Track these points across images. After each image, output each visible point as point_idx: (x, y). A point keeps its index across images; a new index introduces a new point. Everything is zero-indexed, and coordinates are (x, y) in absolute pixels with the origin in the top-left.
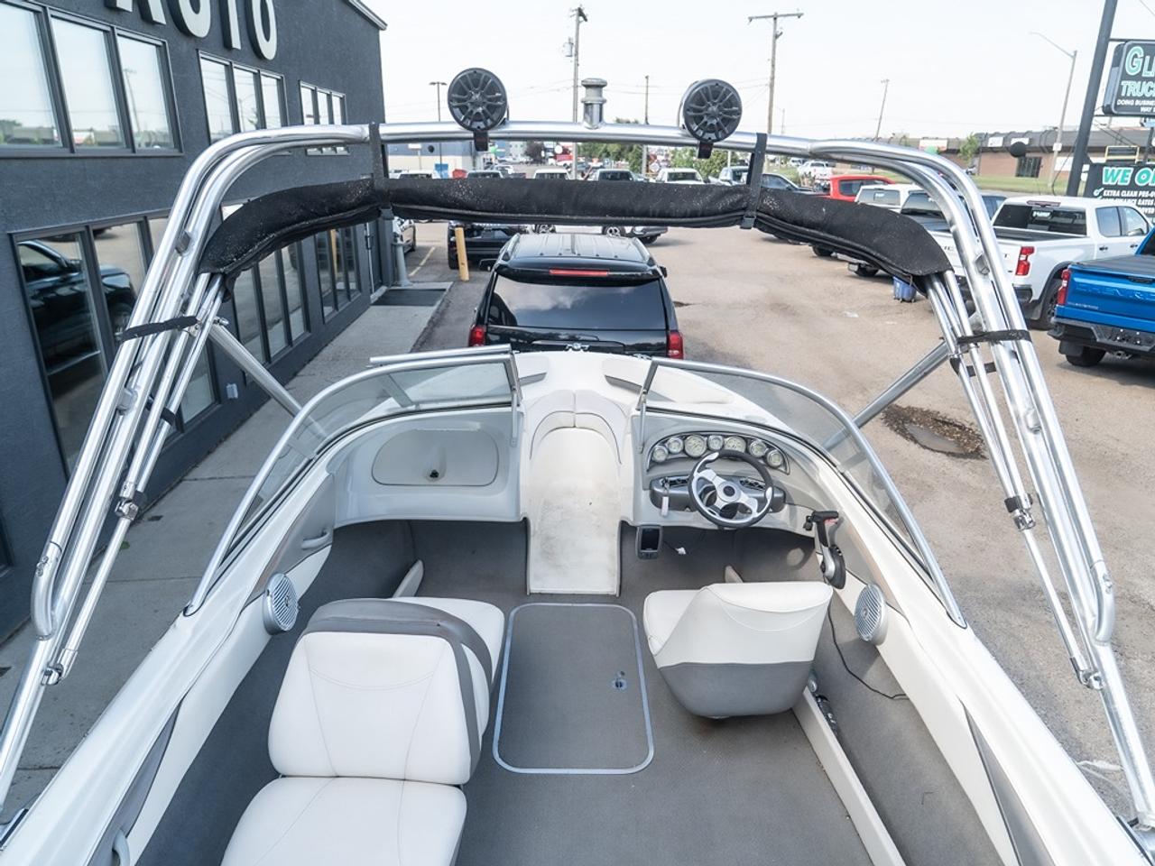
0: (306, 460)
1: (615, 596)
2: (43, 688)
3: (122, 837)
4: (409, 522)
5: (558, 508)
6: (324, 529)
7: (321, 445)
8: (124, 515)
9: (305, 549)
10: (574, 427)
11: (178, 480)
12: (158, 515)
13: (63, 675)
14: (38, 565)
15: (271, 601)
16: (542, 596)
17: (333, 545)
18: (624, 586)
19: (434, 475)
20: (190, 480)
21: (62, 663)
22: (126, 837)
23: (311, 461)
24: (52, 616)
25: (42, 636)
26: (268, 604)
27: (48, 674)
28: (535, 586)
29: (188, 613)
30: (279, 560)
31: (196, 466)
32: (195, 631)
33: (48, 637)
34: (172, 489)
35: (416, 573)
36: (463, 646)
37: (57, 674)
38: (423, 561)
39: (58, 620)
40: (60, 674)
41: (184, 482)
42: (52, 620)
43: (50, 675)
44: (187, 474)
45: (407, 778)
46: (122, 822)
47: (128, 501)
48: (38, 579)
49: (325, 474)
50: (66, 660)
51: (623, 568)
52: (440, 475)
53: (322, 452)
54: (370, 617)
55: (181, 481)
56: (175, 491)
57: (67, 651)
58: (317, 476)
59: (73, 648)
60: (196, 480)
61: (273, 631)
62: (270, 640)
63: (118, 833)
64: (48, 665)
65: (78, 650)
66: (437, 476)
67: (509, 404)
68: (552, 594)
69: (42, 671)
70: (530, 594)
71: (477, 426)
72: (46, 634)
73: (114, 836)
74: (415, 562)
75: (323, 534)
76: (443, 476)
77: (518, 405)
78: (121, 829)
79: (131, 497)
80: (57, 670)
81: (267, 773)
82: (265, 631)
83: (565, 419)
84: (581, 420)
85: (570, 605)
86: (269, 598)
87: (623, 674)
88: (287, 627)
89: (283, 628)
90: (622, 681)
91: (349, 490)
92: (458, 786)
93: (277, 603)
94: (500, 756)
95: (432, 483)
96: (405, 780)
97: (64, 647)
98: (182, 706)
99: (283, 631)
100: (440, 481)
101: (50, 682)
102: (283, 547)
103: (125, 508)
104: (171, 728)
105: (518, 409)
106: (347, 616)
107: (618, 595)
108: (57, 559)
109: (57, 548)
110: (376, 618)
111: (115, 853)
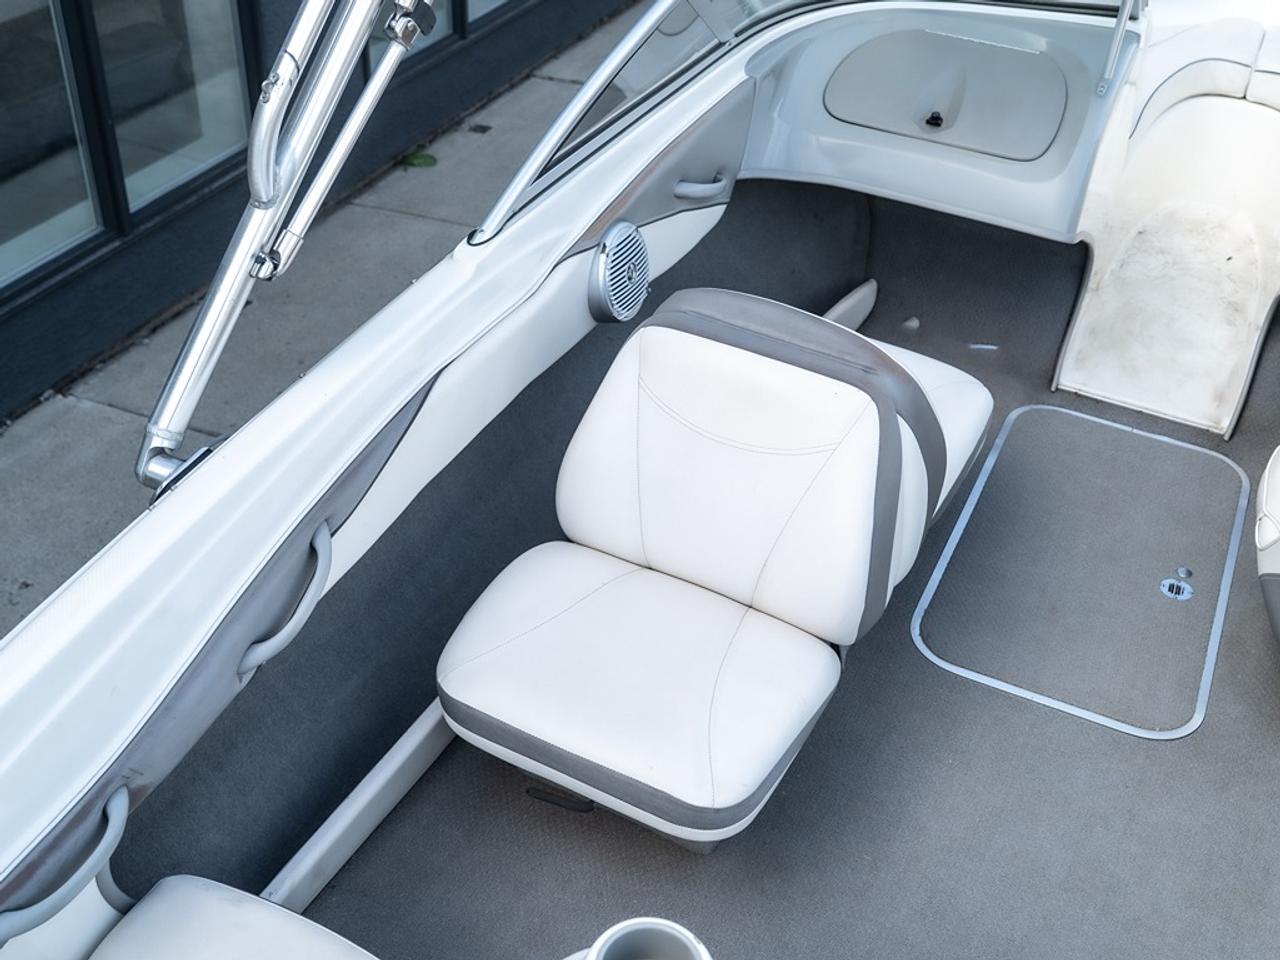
0: (715, 42)
1: (1221, 437)
2: (252, 281)
3: (325, 532)
4: (870, 199)
5: (1162, 251)
6: (718, 173)
7: (747, 22)
8: (396, 37)
9: (679, 197)
10: (1244, 98)
11: (523, 75)
12: (485, 124)
13: (280, 267)
14: (264, 83)
15: (606, 263)
16: (1078, 400)
17: (730, 205)
18: (1245, 424)
19: (935, 121)
20: (544, 78)
21: (280, 250)
22: (332, 535)
23: (721, 45)
24: (275, 174)
25: (259, 202)
26: (601, 268)
27: (260, 261)
28: (1069, 378)
29: (474, 242)
30: (632, 199)
31: (554, 57)
32: (480, 270)
33: (266, 205)
34: (512, 87)
35: (863, 297)
36: (900, 419)
37: (272, 266)
38: (878, 282)
39: (283, 183)
40: (276, 267)
41: (533, 80)
42: (275, 181)
43: (263, 264)
44: (538, 67)
45: (754, 606)
46: (331, 510)
47: (406, 15)
48: (261, 107)
49: (741, 76)
50: (287, 247)
51: (1255, 389)
52: (944, 125)
53: (746, 33)
54: (753, 327)
55: (528, 77)
56: (517, 92)
57: (289, 234)
58: (726, 77)
59: (298, 233)
60: (551, 79)
61: (601, 315)
62: (594, 329)
63: (321, 524)
64: (262, 248)
65: (304, 238)
66: (939, 125)
67: (1112, 12)
68: (1098, 402)
69: (253, 256)
70: (1057, 389)
71: (1039, 44)
72: (265, 200)
73: (316, 525)
74: (865, 280)
75: (715, 180)
76: (948, 127)
77: (1133, 18)
78: (326, 520)
79: (411, 9)
80: (272, 259)
81: (546, 527)
82: (589, 314)
83: (1229, 78)
84: (1261, 86)
85: (1129, 429)
86: (603, 256)
87: (1189, 574)
88: (624, 315)
89: (615, 314)
90: (1183, 585)
91: (776, 115)
92: (835, 647)
93: (615, 270)
94: (921, 634)
95: (925, 136)
96: (750, 607)
97: (286, 228)
98: (440, 380)
99: (616, 320)
100: (941, 134)
101: (262, 275)
102: (642, 180)
103: (400, 25)
104: (416, 407)
105: (1130, 25)
106: (718, 316)
107: (1226, 438)
108: (291, 82)
109: (293, 64)
110: (764, 330)
111: (313, 551)
